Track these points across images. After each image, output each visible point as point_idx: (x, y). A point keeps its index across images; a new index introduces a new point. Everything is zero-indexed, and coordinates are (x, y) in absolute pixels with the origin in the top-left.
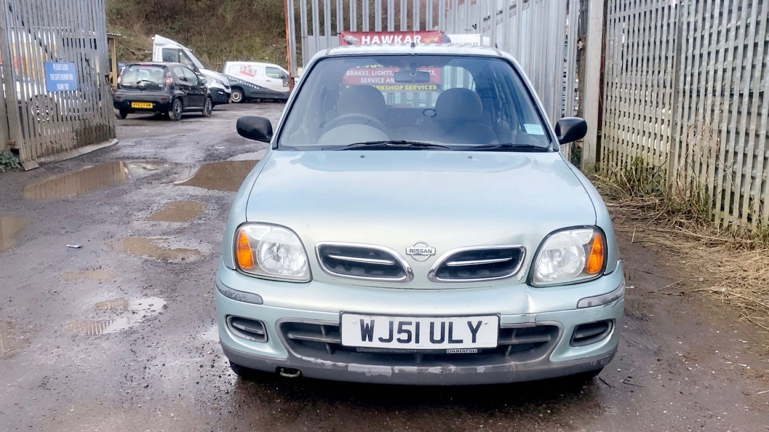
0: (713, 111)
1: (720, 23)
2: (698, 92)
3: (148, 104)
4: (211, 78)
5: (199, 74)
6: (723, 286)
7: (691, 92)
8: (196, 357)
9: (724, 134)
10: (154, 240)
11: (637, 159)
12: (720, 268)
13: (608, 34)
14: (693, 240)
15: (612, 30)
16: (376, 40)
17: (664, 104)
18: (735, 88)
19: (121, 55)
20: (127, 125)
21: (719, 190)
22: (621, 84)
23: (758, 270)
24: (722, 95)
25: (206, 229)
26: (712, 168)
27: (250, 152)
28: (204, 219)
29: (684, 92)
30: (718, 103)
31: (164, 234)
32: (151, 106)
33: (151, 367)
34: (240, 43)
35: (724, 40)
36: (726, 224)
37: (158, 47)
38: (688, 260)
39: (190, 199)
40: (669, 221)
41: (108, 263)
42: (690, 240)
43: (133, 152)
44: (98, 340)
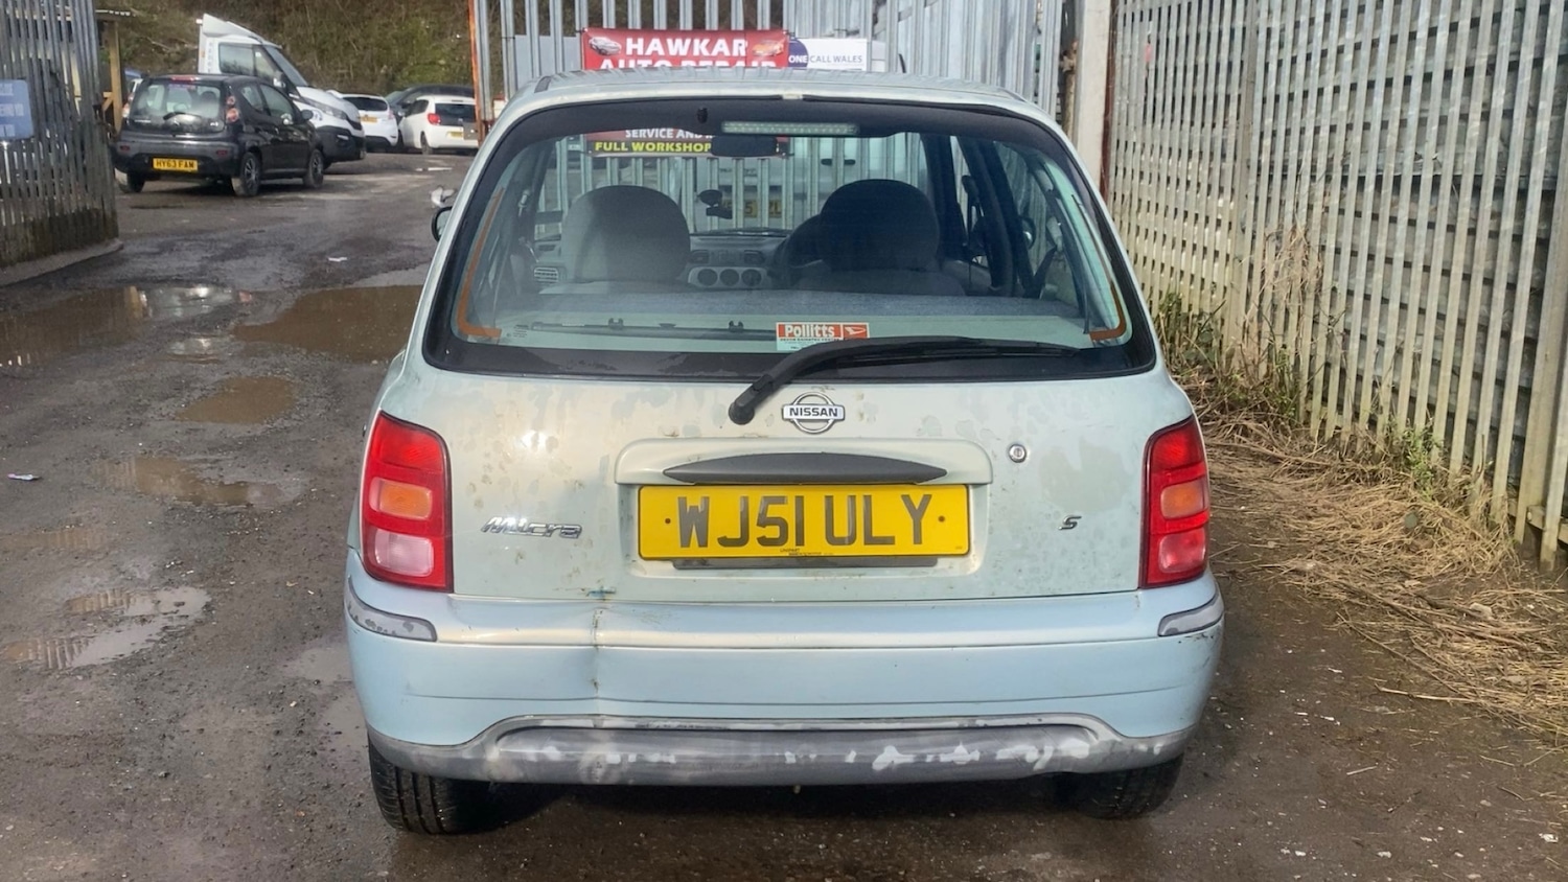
0: (1310, 207)
1: (1325, 35)
2: (1285, 168)
3: (188, 162)
4: (323, 108)
5: (297, 97)
6: (1311, 558)
7: (1271, 168)
8: (267, 714)
9: (1330, 254)
10: (189, 462)
11: (1169, 296)
12: (1311, 522)
13: (1119, 44)
14: (1266, 463)
15: (1128, 35)
16: (656, 45)
17: (1221, 190)
18: (1351, 166)
19: (134, 52)
20: (142, 207)
21: (1320, 362)
22: (1144, 145)
23: (1380, 526)
24: (1328, 179)
25: (299, 441)
26: (1308, 320)
27: (400, 269)
28: (297, 417)
29: (1259, 169)
30: (1319, 193)
31: (212, 450)
32: (195, 166)
33: (175, 734)
34: (386, 30)
35: (1333, 70)
36: (1329, 434)
37: (210, 40)
38: (1251, 505)
39: (269, 374)
40: (1223, 423)
41: (94, 515)
42: (1261, 463)
43: (155, 266)
44: (67, 679)
